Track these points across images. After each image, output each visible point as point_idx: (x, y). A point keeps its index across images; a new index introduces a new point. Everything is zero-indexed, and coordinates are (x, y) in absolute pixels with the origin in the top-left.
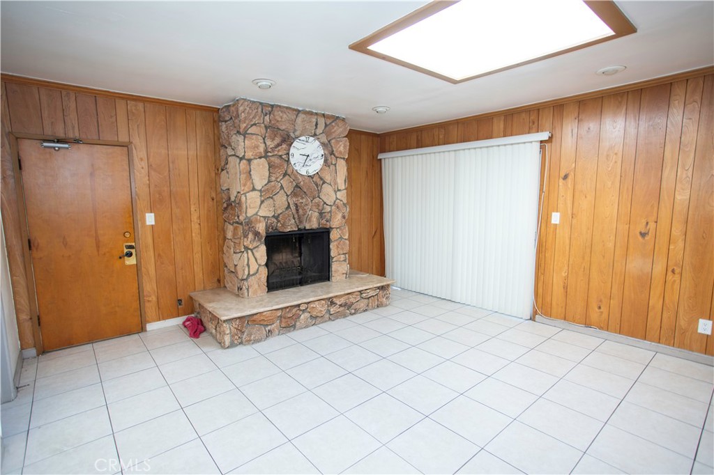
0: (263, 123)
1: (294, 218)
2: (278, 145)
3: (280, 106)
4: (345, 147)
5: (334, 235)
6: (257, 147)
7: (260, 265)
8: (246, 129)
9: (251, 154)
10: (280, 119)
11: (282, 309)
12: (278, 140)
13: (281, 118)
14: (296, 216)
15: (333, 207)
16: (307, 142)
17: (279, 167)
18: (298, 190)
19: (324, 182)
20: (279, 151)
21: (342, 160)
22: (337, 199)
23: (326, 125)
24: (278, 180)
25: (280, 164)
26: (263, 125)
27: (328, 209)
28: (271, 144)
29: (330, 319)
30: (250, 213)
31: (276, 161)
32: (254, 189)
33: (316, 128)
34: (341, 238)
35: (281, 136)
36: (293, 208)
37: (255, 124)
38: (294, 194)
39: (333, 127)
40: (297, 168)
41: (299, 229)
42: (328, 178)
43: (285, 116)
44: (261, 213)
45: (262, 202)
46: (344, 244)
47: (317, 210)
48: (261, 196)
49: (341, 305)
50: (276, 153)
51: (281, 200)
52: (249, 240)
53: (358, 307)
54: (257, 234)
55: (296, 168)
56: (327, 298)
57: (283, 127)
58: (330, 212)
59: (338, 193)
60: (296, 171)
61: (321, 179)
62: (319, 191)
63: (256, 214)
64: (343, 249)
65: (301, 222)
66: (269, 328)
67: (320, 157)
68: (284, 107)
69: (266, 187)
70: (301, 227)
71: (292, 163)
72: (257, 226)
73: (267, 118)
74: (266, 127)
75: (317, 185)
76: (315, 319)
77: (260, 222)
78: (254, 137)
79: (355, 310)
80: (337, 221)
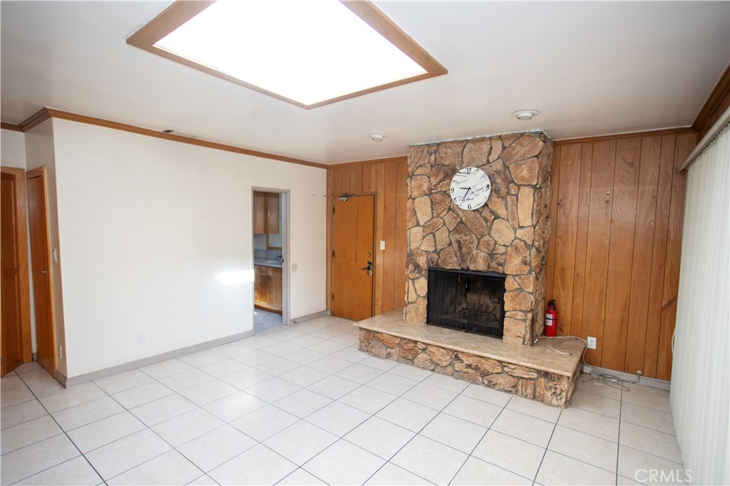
0: (429, 162)
1: (456, 257)
2: (441, 181)
3: (444, 143)
4: (530, 170)
5: (510, 284)
6: (421, 186)
7: (418, 296)
8: (413, 172)
9: (417, 193)
10: (444, 156)
11: (402, 338)
12: (441, 177)
13: (446, 154)
14: (458, 254)
15: (509, 248)
16: (468, 173)
17: (440, 203)
18: (461, 227)
19: (497, 217)
20: (441, 187)
21: (527, 189)
22: (516, 238)
23: (504, 147)
24: (441, 216)
25: (441, 199)
26: (428, 165)
27: (502, 250)
28: (434, 181)
29: (452, 375)
30: (413, 246)
31: (438, 197)
32: (418, 225)
33: (490, 153)
34: (521, 289)
35: (444, 172)
36: (455, 245)
37: (421, 166)
38: (456, 230)
39: (513, 149)
40: (458, 203)
41: (462, 269)
42: (502, 212)
43: (449, 151)
44: (423, 248)
45: (424, 237)
46: (524, 297)
47: (486, 250)
48: (423, 231)
49: (469, 366)
50: (439, 189)
51: (443, 236)
52: (409, 270)
53: (494, 381)
54: (417, 266)
55: (456, 203)
56: (450, 350)
57: (447, 163)
58: (505, 253)
59: (518, 231)
60: (457, 205)
61: (493, 213)
62: (490, 228)
63: (418, 248)
64: (520, 304)
65: (463, 260)
66: (389, 350)
67: (485, 189)
68: (450, 142)
69: (428, 223)
70: (464, 266)
71: (453, 198)
72: (418, 258)
73: (433, 158)
74: (432, 166)
75: (486, 221)
76: (435, 367)
77: (421, 255)
78: (419, 177)
79: (490, 382)
80: (513, 266)
